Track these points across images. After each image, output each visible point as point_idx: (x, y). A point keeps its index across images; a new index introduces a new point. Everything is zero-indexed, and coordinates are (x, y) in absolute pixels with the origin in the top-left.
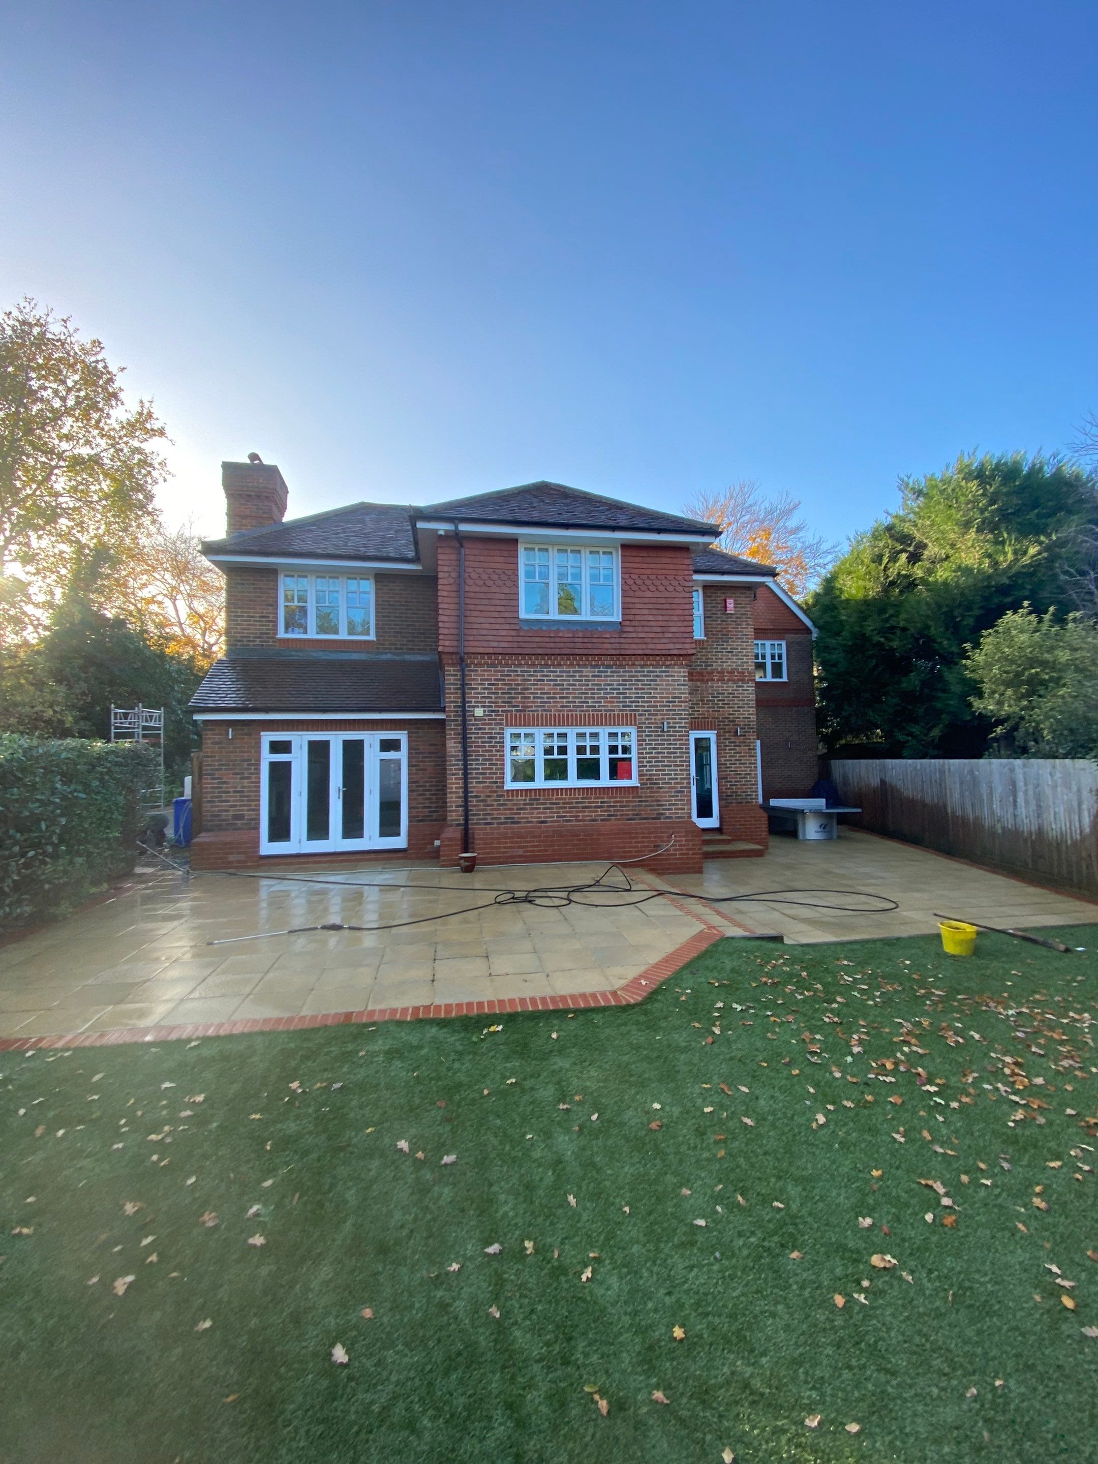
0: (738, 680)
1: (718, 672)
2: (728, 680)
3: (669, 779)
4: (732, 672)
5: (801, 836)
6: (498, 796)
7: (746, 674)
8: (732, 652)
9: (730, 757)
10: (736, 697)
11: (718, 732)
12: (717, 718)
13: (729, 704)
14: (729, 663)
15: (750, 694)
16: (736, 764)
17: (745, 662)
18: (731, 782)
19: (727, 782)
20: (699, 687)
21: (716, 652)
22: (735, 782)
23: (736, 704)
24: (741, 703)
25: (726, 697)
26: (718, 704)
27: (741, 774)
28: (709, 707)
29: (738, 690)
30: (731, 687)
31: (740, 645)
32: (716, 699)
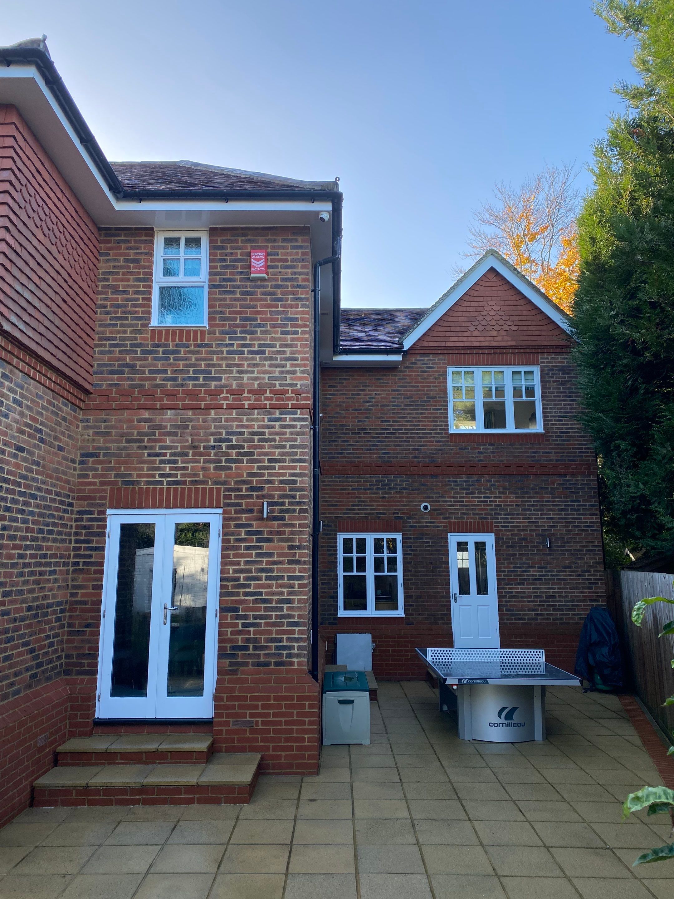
0: (273, 407)
1: (231, 392)
2: (252, 408)
4: (260, 392)
5: (466, 733)
7: (290, 395)
8: (263, 352)
9: (247, 562)
10: (266, 440)
11: (224, 512)
12: (225, 483)
13: (251, 454)
14: (255, 375)
15: (298, 434)
16: (259, 579)
17: (288, 372)
18: (246, 617)
19: (238, 617)
20: (190, 420)
21: (229, 352)
22: (255, 617)
23: (266, 454)
24: (277, 451)
25: (245, 440)
26: (228, 454)
27: (270, 601)
28: (209, 462)
29: (273, 427)
30: (257, 420)
31: (280, 339)
32: (224, 445)
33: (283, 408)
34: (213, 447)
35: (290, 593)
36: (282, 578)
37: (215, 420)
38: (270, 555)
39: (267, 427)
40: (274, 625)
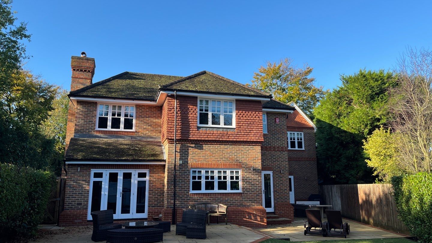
0: (281, 150)
1: (273, 147)
2: (277, 150)
3: (254, 190)
4: (278, 147)
6: (187, 196)
7: (284, 148)
8: (279, 139)
9: (278, 182)
10: (280, 157)
11: (273, 172)
12: (273, 166)
13: (278, 160)
14: (277, 144)
15: (286, 156)
16: (281, 185)
17: (284, 143)
18: (279, 192)
19: (277, 193)
20: (266, 153)
21: (272, 139)
22: (280, 193)
23: (280, 160)
24: (282, 160)
25: (276, 157)
26: (273, 160)
27: (283, 189)
28: (270, 161)
29: (281, 155)
30: (278, 153)
31: (282, 136)
32: (272, 158)
33: (283, 151)
34: (270, 159)
35: (286, 188)
36: (285, 185)
37: (270, 153)
38: (282, 180)
39: (280, 155)
40: (284, 194)
